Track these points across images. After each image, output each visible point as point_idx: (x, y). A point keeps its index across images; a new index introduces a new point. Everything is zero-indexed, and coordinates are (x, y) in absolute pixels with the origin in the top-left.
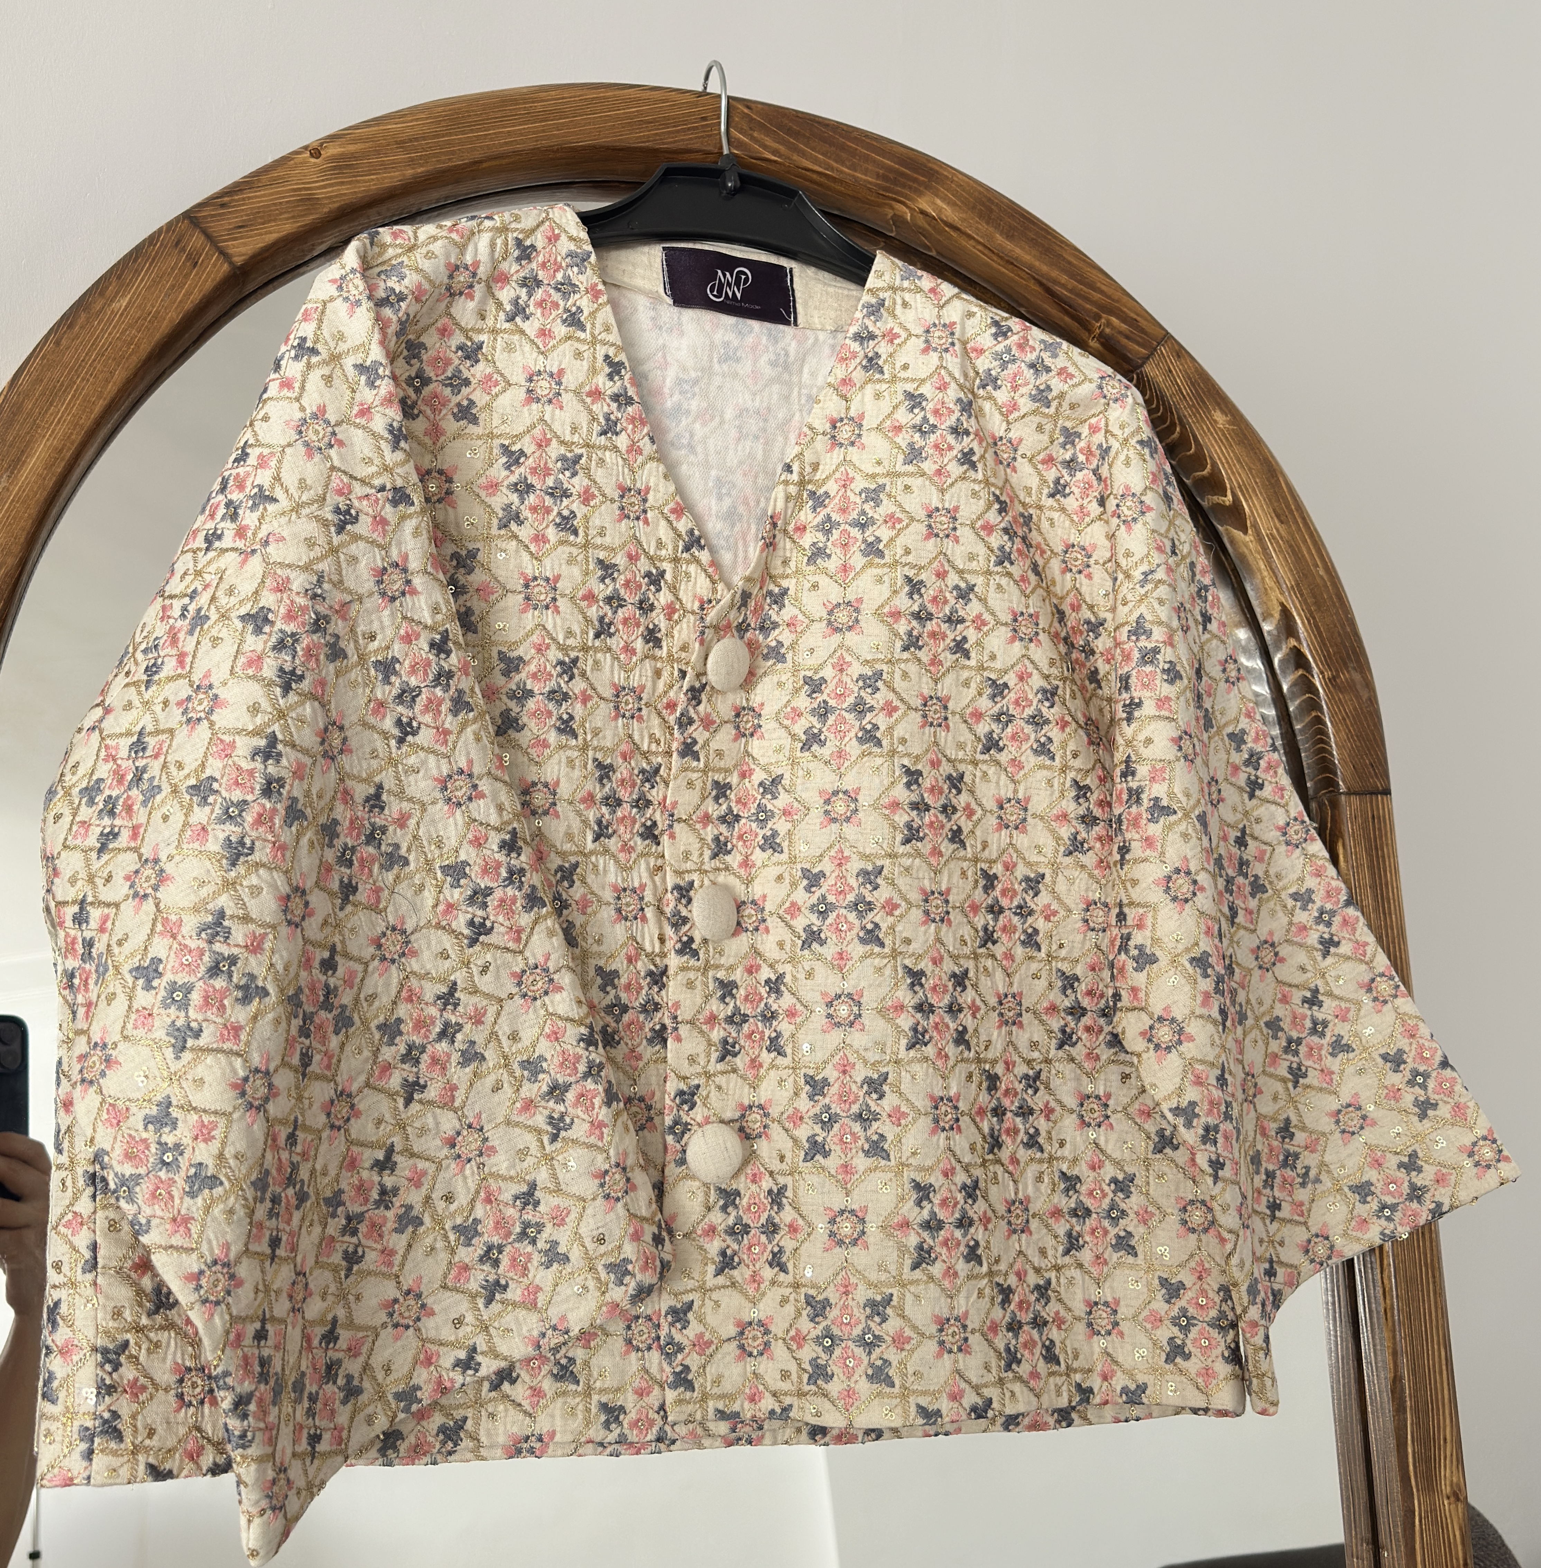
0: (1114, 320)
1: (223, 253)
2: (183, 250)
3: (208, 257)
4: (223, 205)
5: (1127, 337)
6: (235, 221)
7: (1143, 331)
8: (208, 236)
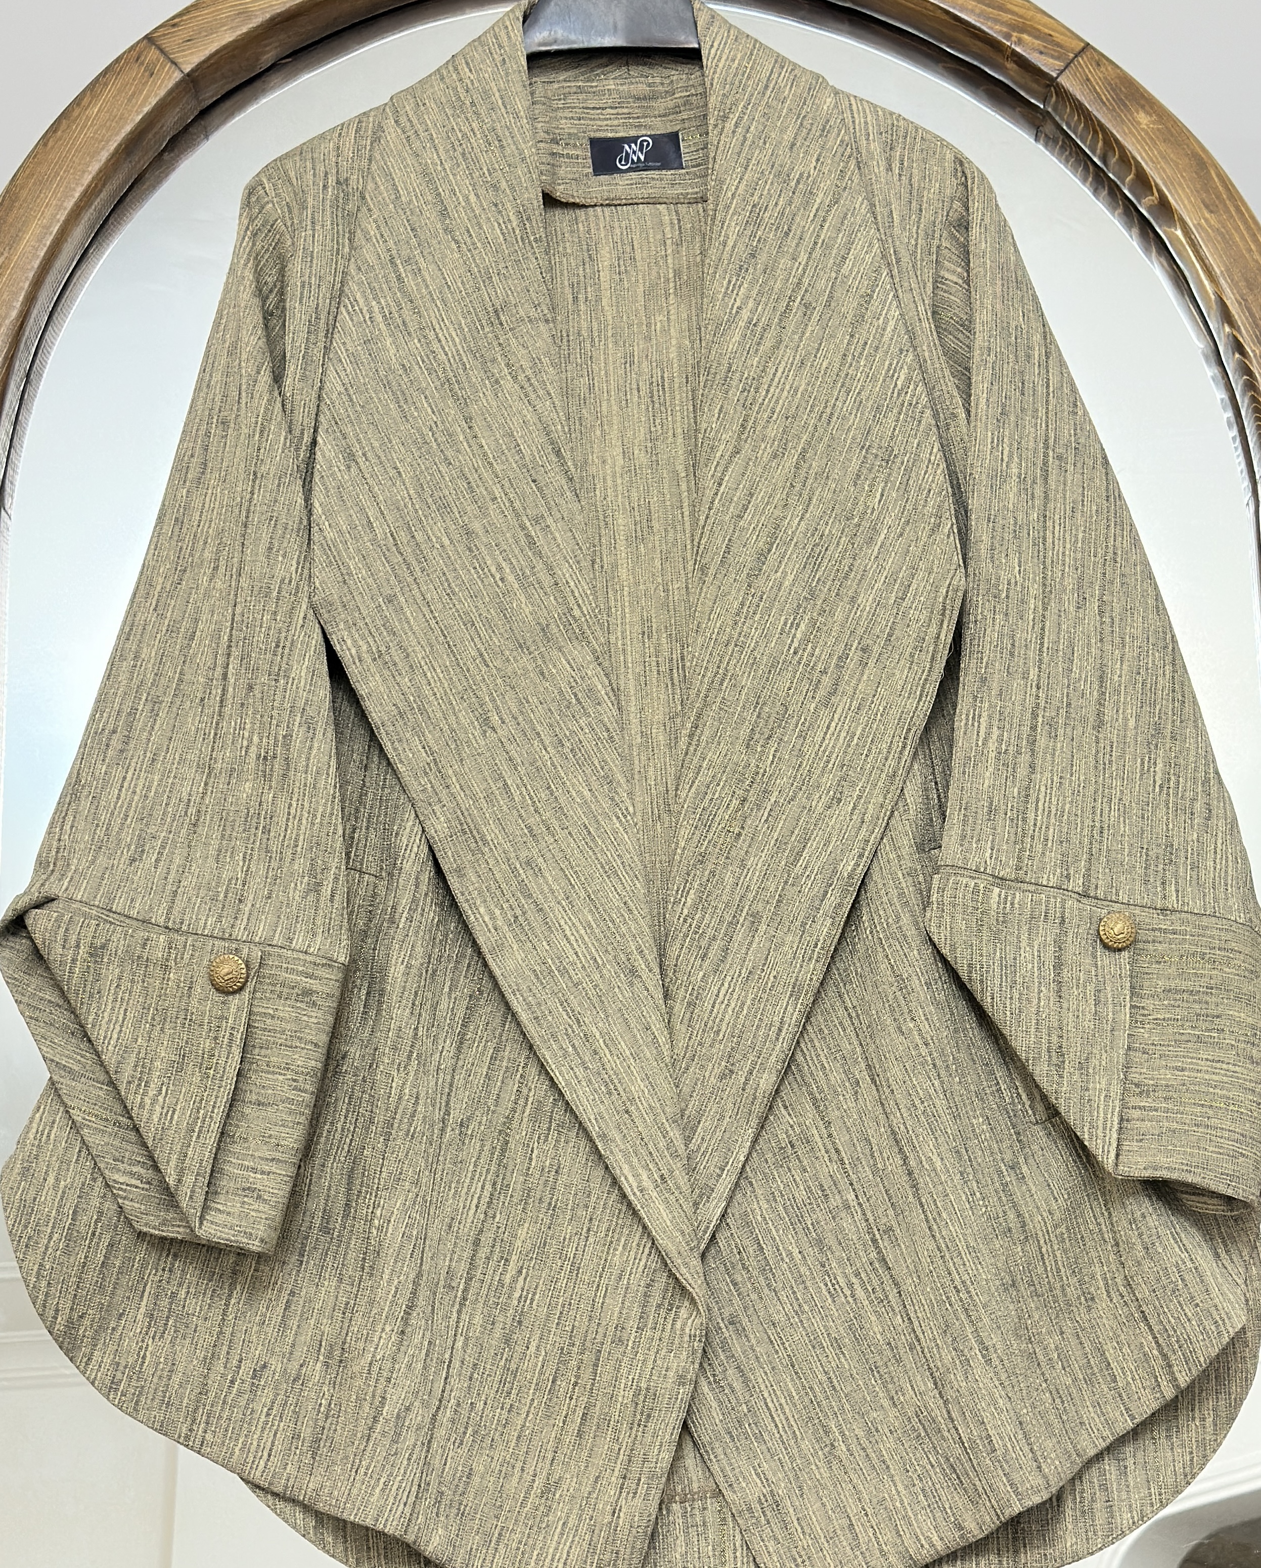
0: (1025, 37)
1: (174, 63)
2: (142, 63)
3: (163, 67)
4: (174, 25)
5: (1041, 53)
6: (186, 36)
7: (1058, 45)
8: (162, 51)
